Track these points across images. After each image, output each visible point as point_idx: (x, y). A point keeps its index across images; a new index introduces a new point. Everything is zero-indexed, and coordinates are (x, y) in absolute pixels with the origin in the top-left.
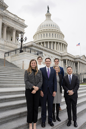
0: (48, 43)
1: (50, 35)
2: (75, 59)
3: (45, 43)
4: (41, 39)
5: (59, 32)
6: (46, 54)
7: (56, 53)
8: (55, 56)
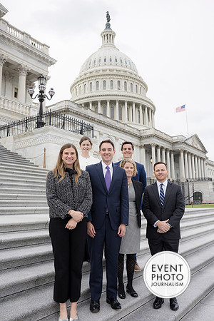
0: (108, 103)
1: (112, 85)
2: (173, 144)
3: (99, 104)
4: (91, 95)
5: (134, 76)
6: (102, 131)
7: (127, 129)
8: (124, 136)
